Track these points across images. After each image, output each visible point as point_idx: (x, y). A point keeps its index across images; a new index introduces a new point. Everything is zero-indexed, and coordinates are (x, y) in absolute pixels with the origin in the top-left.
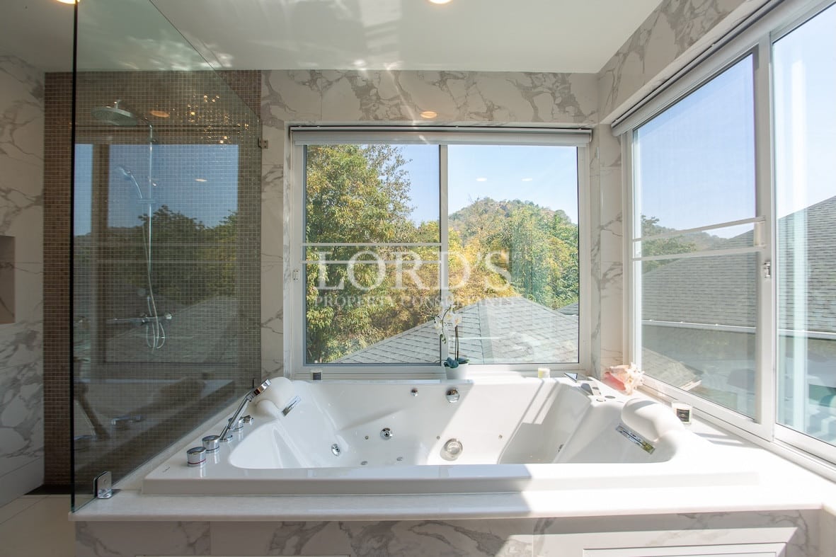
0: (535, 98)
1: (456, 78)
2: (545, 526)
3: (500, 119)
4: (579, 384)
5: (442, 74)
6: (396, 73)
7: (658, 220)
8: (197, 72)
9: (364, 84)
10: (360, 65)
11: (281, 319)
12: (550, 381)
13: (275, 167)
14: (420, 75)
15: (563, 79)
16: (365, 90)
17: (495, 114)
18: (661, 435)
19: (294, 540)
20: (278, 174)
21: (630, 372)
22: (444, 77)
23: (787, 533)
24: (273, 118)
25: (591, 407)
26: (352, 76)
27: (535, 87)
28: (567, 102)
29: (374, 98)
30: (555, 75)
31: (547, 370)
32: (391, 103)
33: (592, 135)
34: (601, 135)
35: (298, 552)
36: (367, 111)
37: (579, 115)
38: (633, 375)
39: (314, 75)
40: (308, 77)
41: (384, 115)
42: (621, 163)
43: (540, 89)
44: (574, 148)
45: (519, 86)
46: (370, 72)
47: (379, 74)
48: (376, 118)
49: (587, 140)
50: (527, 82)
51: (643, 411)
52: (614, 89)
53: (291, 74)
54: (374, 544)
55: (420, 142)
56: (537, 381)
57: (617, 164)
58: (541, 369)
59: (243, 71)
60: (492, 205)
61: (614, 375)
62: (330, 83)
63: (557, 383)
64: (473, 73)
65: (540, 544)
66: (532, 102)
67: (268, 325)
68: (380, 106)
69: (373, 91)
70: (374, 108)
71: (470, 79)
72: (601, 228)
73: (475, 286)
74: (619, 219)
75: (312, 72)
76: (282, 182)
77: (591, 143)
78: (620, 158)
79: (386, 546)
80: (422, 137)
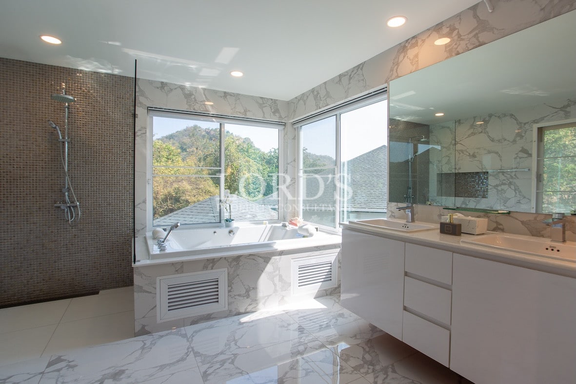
0: (264, 108)
1: (231, 95)
2: (282, 253)
3: (249, 115)
4: (281, 225)
5: (225, 93)
6: (204, 90)
7: (307, 149)
8: (95, 72)
9: (189, 92)
10: (188, 84)
11: (146, 203)
12: (269, 226)
13: (142, 128)
14: (215, 92)
15: (275, 101)
16: (189, 95)
17: (248, 113)
18: (310, 232)
19: (211, 265)
20: (143, 131)
21: (299, 219)
22: (226, 94)
23: (338, 250)
24: (141, 103)
25: (287, 230)
26: (182, 88)
27: (264, 104)
28: (276, 111)
29: (193, 100)
30: (272, 99)
31: (267, 222)
32: (202, 103)
33: (285, 125)
34: (289, 126)
35: (212, 269)
36: (190, 106)
37: (280, 117)
38: (300, 220)
39: (163, 85)
40: (160, 85)
41: (197, 108)
42: (296, 138)
43: (266, 105)
44: (277, 130)
45: (257, 102)
46: (191, 87)
47: (196, 89)
48: (194, 109)
49: (283, 127)
50: (261, 101)
51: (304, 227)
52: (294, 111)
53: (151, 82)
54: (235, 263)
55: (213, 121)
56: (263, 226)
57: (294, 138)
58: (264, 222)
59: (123, 76)
60: (200, 131)
61: (293, 221)
62: (171, 90)
63: (272, 226)
64: (238, 94)
65: (280, 258)
66: (262, 110)
67: (138, 206)
68: (196, 104)
69: (193, 97)
70: (193, 105)
71: (237, 96)
72: (288, 164)
73: (197, 188)
74: (295, 161)
75: (162, 83)
76: (146, 136)
77: (284, 129)
78: (295, 136)
79: (238, 264)
80: (214, 120)
